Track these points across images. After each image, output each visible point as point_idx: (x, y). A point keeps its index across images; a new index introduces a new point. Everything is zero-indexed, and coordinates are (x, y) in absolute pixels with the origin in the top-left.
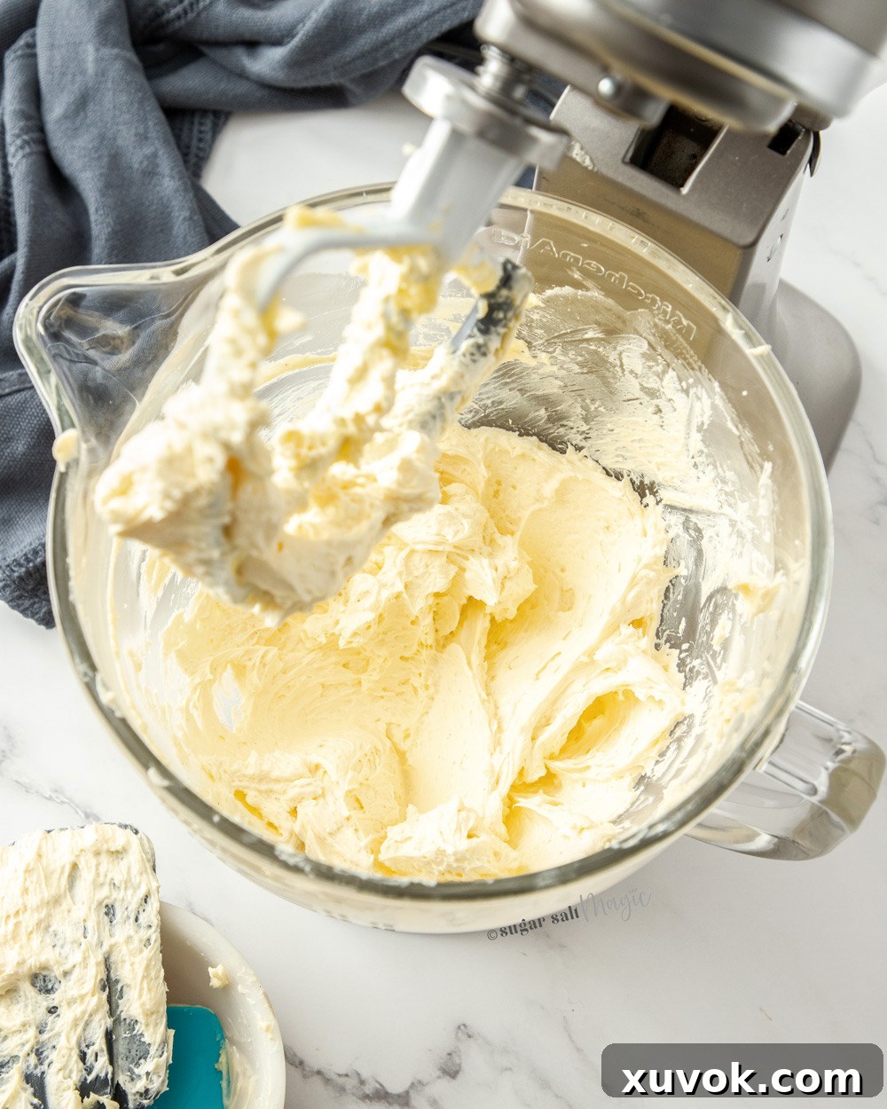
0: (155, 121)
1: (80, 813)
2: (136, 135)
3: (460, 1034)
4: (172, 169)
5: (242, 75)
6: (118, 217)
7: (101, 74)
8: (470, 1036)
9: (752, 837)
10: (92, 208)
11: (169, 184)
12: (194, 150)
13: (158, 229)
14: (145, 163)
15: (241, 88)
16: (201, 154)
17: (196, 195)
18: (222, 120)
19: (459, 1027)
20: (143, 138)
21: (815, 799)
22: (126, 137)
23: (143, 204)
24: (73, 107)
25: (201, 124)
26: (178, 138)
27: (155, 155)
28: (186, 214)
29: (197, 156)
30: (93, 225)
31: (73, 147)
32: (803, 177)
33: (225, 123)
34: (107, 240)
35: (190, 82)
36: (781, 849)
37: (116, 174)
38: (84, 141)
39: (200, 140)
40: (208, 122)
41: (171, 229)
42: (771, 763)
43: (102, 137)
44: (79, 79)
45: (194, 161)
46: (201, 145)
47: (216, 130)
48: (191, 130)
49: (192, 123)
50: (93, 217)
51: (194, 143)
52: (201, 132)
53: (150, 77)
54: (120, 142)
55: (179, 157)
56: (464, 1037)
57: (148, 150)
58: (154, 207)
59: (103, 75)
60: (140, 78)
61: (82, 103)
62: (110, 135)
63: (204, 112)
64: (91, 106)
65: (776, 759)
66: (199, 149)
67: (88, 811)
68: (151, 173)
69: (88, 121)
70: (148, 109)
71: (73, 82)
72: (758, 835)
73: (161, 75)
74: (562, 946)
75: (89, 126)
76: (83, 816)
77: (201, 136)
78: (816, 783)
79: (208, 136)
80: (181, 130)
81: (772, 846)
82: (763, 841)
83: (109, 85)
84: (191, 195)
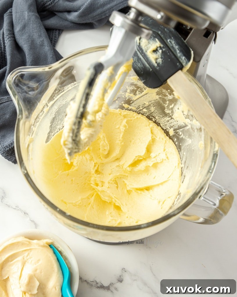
0: (43, 32)
1: (23, 212)
2: (38, 35)
3: (123, 271)
4: (48, 44)
5: (66, 20)
6: (33, 57)
7: (29, 19)
8: (125, 271)
9: (198, 219)
10: (27, 55)
11: (47, 48)
12: (53, 40)
13: (44, 60)
14: (41, 43)
15: (66, 23)
16: (55, 41)
17: (54, 51)
18: (61, 31)
19: (123, 269)
20: (40, 36)
21: (215, 207)
22: (36, 36)
23: (40, 53)
24: (22, 28)
25: (55, 33)
26: (49, 36)
27: (43, 41)
28: (51, 56)
29: (54, 41)
30: (27, 59)
31: (22, 38)
32: (212, 44)
33: (62, 33)
34: (31, 63)
35: (52, 22)
36: (206, 222)
37: (33, 45)
38: (25, 37)
39: (55, 37)
40: (57, 32)
41: (47, 60)
42: (204, 197)
43: (29, 36)
44: (23, 21)
45: (53, 42)
46: (55, 38)
47: (59, 35)
48: (53, 34)
49: (53, 33)
50: (27, 57)
51: (54, 38)
52: (55, 35)
53: (42, 21)
54: (34, 37)
55: (50, 41)
56: (124, 272)
57: (41, 39)
58: (43, 54)
59: (30, 20)
60: (39, 20)
61: (24, 27)
62: (31, 35)
63: (56, 30)
64: (26, 28)
65: (205, 196)
66: (55, 39)
67: (25, 212)
68: (42, 45)
69: (26, 32)
70: (42, 28)
71: (22, 21)
72: (200, 218)
73: (45, 20)
74: (150, 248)
75: (26, 33)
76: (24, 213)
77: (55, 36)
78: (215, 203)
79: (57, 36)
80: (50, 34)
81: (204, 221)
82: (201, 220)
83: (31, 22)
84: (53, 51)
